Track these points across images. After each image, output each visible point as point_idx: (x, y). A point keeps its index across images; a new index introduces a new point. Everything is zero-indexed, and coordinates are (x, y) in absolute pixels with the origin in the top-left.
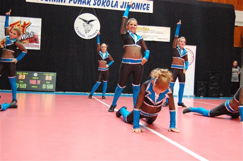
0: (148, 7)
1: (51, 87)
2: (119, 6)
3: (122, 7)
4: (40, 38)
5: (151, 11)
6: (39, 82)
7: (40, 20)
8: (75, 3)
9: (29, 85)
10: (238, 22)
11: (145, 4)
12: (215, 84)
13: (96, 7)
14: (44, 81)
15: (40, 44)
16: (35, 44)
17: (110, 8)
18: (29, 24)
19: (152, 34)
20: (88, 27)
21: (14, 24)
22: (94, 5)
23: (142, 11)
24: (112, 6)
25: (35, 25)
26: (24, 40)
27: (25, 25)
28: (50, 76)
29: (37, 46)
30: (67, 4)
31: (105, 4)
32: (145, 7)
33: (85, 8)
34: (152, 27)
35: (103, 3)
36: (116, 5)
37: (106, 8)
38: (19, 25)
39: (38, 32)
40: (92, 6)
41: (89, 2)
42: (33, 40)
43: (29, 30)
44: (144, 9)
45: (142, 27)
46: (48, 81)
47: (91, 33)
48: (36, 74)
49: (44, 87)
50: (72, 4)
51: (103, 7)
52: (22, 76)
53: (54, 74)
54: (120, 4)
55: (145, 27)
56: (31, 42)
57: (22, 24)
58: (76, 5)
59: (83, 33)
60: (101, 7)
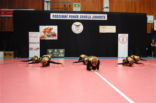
0: (105, 17)
1: (62, 55)
2: (91, 18)
3: (92, 18)
4: (57, 34)
5: (106, 19)
6: (57, 54)
7: (57, 26)
8: (71, 18)
9: (53, 55)
10: (150, 21)
11: (103, 16)
12: (138, 51)
13: (81, 19)
14: (59, 53)
15: (57, 37)
16: (55, 37)
17: (87, 19)
18: (52, 29)
19: (107, 30)
20: (78, 28)
21: (46, 29)
22: (80, 18)
23: (102, 19)
24: (88, 18)
25: (55, 29)
26: (50, 35)
27: (51, 29)
28: (62, 51)
29: (56, 38)
30: (68, 18)
31: (85, 17)
32: (103, 17)
33: (76, 20)
34: (107, 26)
35: (84, 17)
36: (90, 17)
37: (86, 19)
38: (48, 29)
39: (56, 32)
40: (79, 19)
41: (78, 17)
42: (54, 35)
43: (52, 31)
44: (103, 18)
45: (102, 26)
46: (61, 53)
47: (79, 31)
48: (56, 50)
49: (60, 55)
50: (70, 18)
51: (84, 19)
52: (50, 51)
53: (64, 50)
54: (92, 17)
55: (104, 26)
56: (53, 36)
57: (49, 29)
58: (72, 19)
59: (76, 31)
60: (83, 19)
